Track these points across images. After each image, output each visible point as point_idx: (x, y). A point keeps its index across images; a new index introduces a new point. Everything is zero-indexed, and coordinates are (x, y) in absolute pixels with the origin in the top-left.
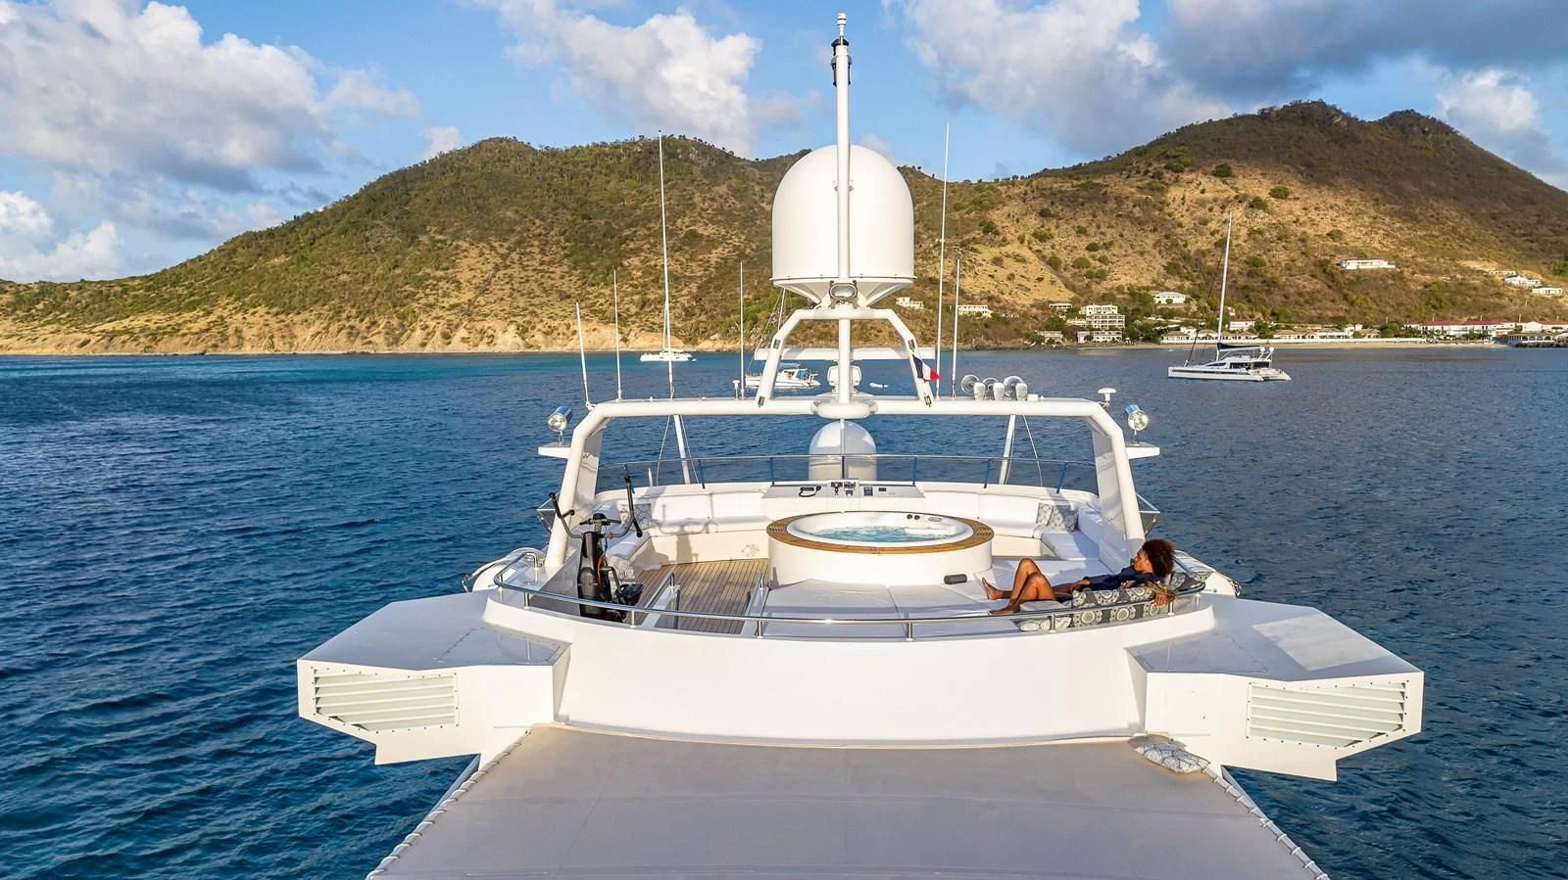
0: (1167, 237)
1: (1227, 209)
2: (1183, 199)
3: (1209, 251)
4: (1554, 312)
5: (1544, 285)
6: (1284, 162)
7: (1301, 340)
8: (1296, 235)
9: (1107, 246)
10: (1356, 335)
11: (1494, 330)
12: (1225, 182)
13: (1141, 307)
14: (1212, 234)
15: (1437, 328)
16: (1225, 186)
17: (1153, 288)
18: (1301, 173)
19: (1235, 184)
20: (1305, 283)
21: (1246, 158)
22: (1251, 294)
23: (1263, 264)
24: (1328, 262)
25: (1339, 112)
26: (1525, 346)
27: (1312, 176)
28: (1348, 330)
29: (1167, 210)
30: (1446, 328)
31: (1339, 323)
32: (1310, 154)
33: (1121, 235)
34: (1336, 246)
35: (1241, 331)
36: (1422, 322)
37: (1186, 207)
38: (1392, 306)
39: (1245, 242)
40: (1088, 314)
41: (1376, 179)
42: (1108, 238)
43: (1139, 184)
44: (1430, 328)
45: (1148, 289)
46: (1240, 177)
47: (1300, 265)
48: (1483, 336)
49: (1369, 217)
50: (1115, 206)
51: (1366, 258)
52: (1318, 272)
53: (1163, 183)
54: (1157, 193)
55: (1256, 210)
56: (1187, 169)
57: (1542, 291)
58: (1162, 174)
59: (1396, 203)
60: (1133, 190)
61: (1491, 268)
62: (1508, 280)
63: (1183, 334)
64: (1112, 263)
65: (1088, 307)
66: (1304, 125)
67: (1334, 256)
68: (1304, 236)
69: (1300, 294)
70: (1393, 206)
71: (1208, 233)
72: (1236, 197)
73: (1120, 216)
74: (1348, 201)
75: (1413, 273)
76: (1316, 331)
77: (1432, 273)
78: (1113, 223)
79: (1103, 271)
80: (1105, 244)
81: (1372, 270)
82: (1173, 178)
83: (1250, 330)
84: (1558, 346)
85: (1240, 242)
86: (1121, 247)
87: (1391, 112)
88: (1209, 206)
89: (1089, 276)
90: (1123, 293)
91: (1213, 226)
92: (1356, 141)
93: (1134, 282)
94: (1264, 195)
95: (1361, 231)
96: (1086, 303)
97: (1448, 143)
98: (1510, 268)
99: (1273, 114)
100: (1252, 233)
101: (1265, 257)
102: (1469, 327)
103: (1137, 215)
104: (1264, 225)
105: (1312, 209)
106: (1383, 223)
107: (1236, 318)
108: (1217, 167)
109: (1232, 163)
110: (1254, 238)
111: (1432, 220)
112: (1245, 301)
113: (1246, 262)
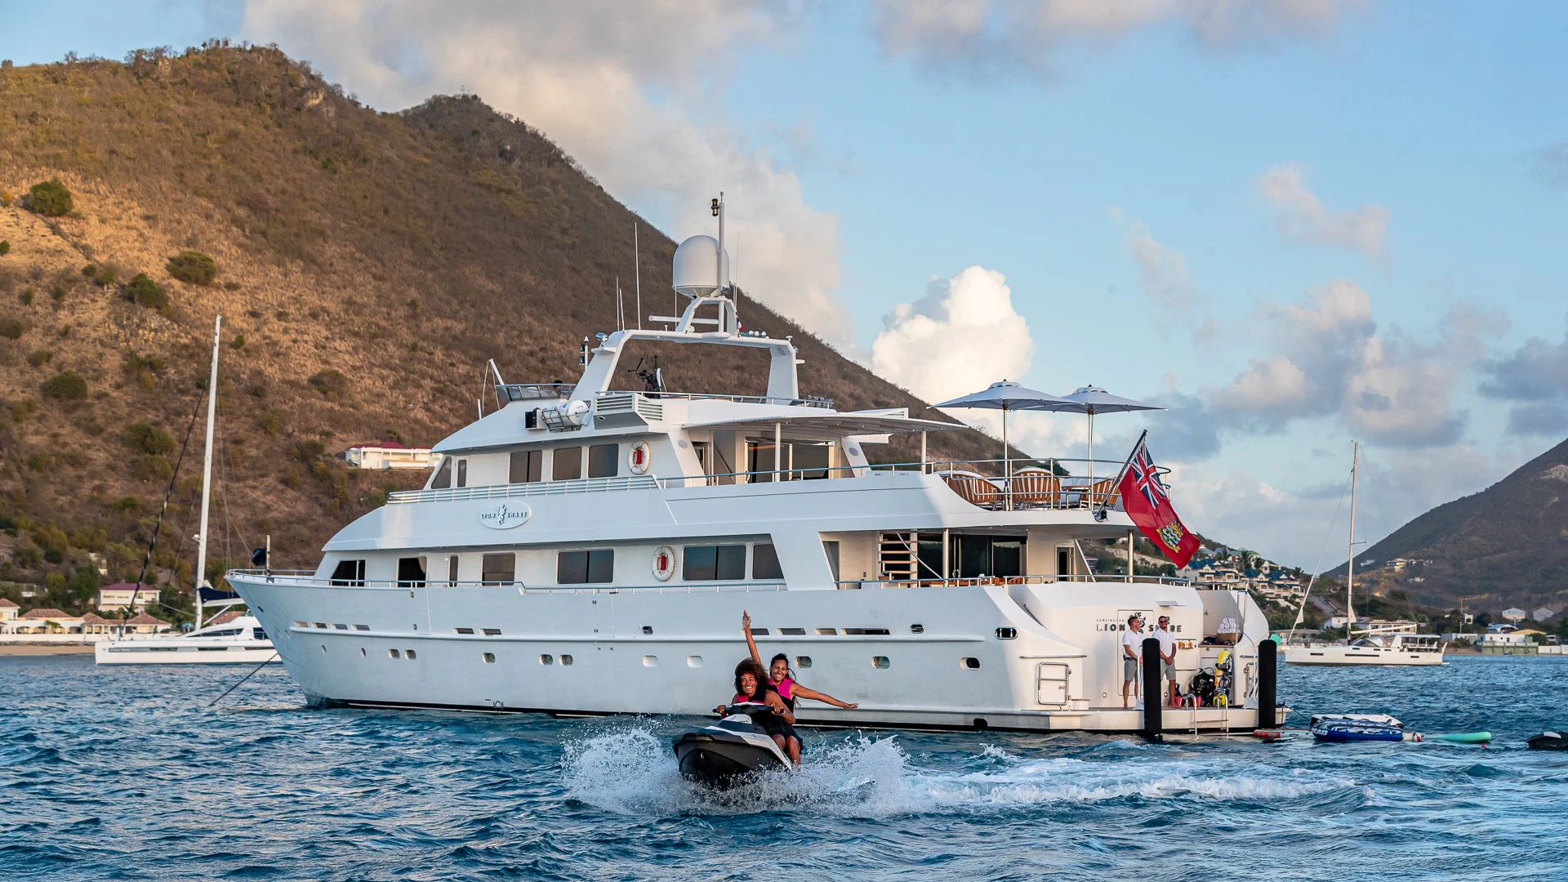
1: (68, 301)
3: (30, 406)
6: (196, 193)
12: (55, 230)
14: (35, 362)
16: (56, 240)
18: (236, 221)
19: (81, 235)
20: (270, 499)
21: (105, 171)
22: (143, 520)
23: (166, 448)
24: (316, 448)
25: (316, 83)
27: (264, 234)
32: (258, 178)
34: (331, 410)
35: (129, 613)
39: (118, 387)
41: (408, 254)
46: (94, 220)
47: (253, 452)
49: (401, 346)
51: (399, 443)
52: (296, 470)
55: (139, 310)
59: (454, 316)
66: (237, 104)
67: (328, 435)
68: (257, 383)
70: (449, 323)
71: (23, 359)
72: (88, 271)
74: (350, 302)
83: (153, 611)
85: (105, 387)
87: (430, 97)
88: (21, 287)
91: (34, 341)
92: (358, 156)
94: (155, 271)
95: (383, 378)
99: (164, 68)
100: (135, 366)
101: (168, 429)
104: (162, 347)
105: (269, 315)
106: (431, 362)
107: (111, 582)
108: (35, 189)
109: (71, 181)
110: (139, 380)
111: (533, 362)
112: (128, 538)
113: (121, 439)
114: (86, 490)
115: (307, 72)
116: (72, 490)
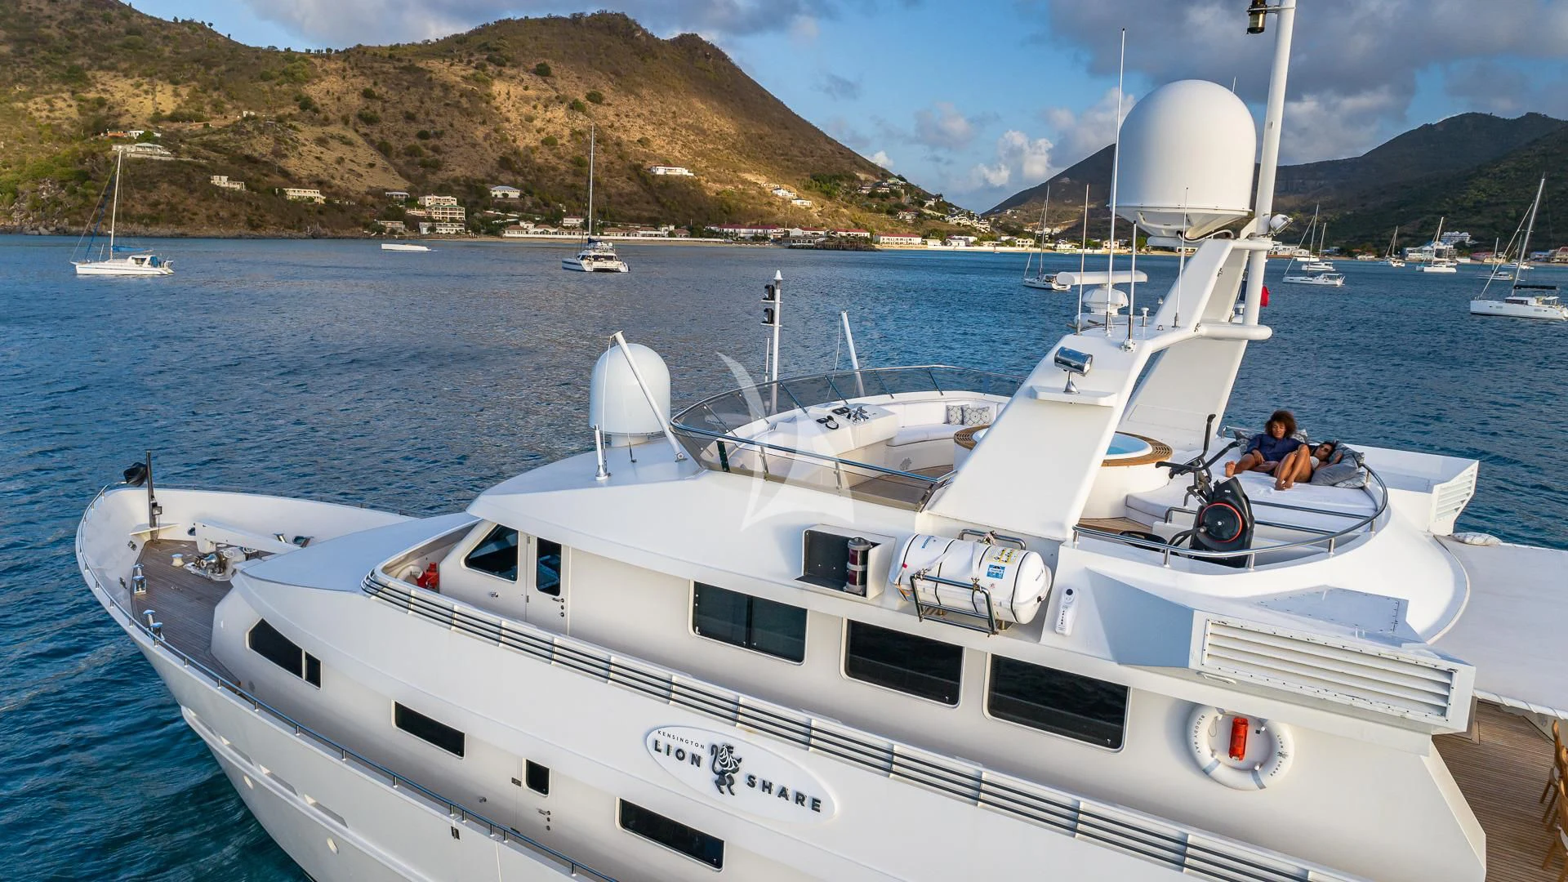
0: (496, 131)
1: (550, 109)
2: (508, 93)
3: (537, 148)
4: (807, 220)
5: (799, 198)
6: (596, 69)
7: (626, 238)
8: (612, 140)
9: (439, 135)
10: (671, 234)
11: (773, 233)
12: (545, 82)
13: (479, 200)
14: (539, 131)
15: (730, 230)
16: (545, 85)
17: (487, 182)
18: (610, 80)
19: (554, 84)
20: (624, 185)
21: (563, 59)
22: (579, 192)
23: (585, 164)
24: (640, 166)
25: (639, 28)
26: (794, 247)
27: (620, 84)
28: (663, 230)
29: (494, 103)
30: (737, 230)
31: (655, 223)
32: (618, 64)
33: (451, 125)
34: (646, 152)
35: (574, 228)
36: (719, 225)
37: (511, 103)
38: (694, 210)
39: (569, 141)
40: (427, 205)
41: (672, 93)
42: (439, 128)
43: (463, 73)
44: (725, 230)
45: (483, 182)
46: (559, 78)
47: (618, 167)
49: (670, 128)
50: (441, 94)
51: (670, 165)
52: (633, 175)
53: (487, 75)
54: (483, 86)
55: (576, 112)
56: (508, 64)
57: (798, 202)
58: (485, 66)
59: (689, 117)
60: (458, 79)
61: (762, 181)
62: (775, 192)
63: (522, 228)
64: (446, 153)
65: (427, 197)
66: (610, 35)
67: (645, 162)
68: (619, 141)
69: (620, 195)
71: (534, 131)
72: (557, 98)
73: (447, 105)
74: (652, 111)
75: (707, 182)
76: (637, 229)
77: (721, 182)
78: (442, 111)
79: (437, 161)
80: (436, 133)
81: (677, 177)
82: (496, 72)
83: (582, 226)
84: (817, 248)
85: (564, 141)
86: (452, 137)
87: (680, 34)
88: (533, 103)
89: (424, 165)
90: (459, 185)
91: (538, 123)
92: (654, 55)
93: (469, 174)
94: (581, 98)
95: (664, 140)
96: (424, 193)
97: (724, 68)
98: (775, 182)
99: (583, 20)
100: (575, 134)
101: (587, 158)
102: (754, 230)
103: (465, 106)
104: (584, 127)
105: (623, 116)
106: (681, 135)
107: (568, 215)
108: (538, 66)
109: (550, 63)
110: (576, 139)
111: (717, 135)
112: (574, 199)
113: (571, 161)
114: (558, 179)
115: (635, 23)
116: (553, 180)
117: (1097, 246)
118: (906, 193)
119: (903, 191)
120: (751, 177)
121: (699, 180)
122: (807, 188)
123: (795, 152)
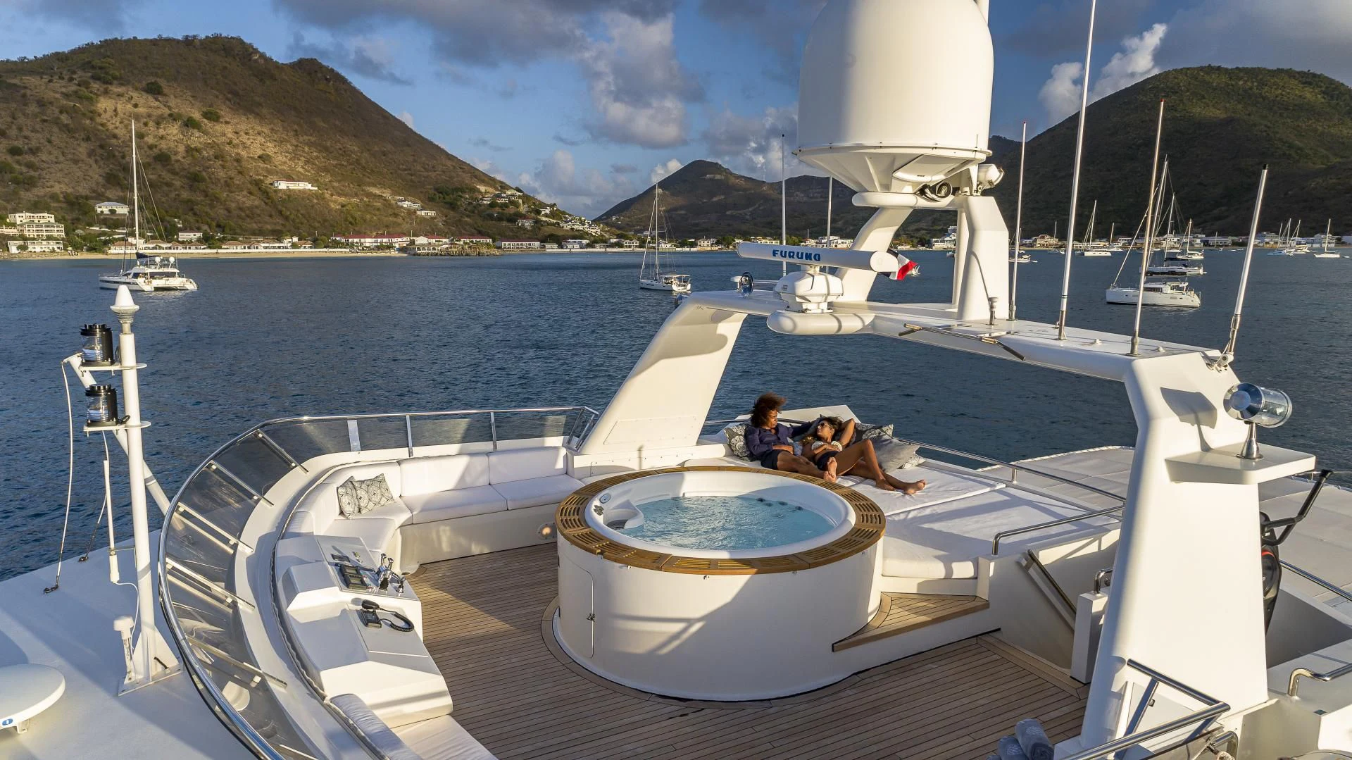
0: (102, 147)
1: (162, 126)
2: (115, 110)
3: (149, 164)
4: (433, 230)
5: (423, 209)
6: (212, 88)
7: (247, 250)
8: (231, 156)
9: (34, 151)
10: (294, 246)
11: (398, 242)
12: (157, 100)
13: (81, 217)
15: (356, 240)
16: (157, 103)
17: (92, 198)
18: (230, 100)
19: (167, 102)
20: (244, 199)
21: (175, 80)
22: (195, 207)
23: (203, 180)
24: (262, 181)
25: (256, 51)
26: (419, 255)
27: (239, 104)
28: (287, 242)
29: (98, 120)
30: (362, 240)
31: (278, 236)
32: (235, 84)
33: (49, 141)
34: (267, 168)
35: (190, 242)
36: (344, 235)
37: (118, 120)
38: (319, 222)
39: (184, 158)
40: (18, 223)
41: (293, 113)
42: (34, 144)
43: (64, 90)
44: (350, 240)
45: (87, 198)
46: (172, 97)
47: (238, 182)
48: (390, 247)
49: (292, 145)
50: (37, 110)
51: (293, 180)
52: (254, 189)
53: (91, 92)
54: (85, 103)
55: (191, 130)
56: (115, 82)
57: (423, 213)
58: (89, 83)
59: (311, 135)
60: (58, 96)
61: (387, 194)
62: (400, 204)
63: (131, 245)
64: (42, 169)
65: (17, 215)
66: (226, 57)
67: (266, 176)
68: (238, 157)
69: (241, 209)
70: (310, 138)
72: (170, 115)
73: (45, 121)
74: (272, 129)
75: (332, 195)
76: (259, 242)
77: (345, 195)
78: (38, 127)
79: (32, 178)
80: (30, 149)
81: (300, 191)
82: (102, 89)
83: (199, 240)
84: (441, 255)
85: (179, 157)
86: (50, 153)
87: (299, 58)
88: (143, 120)
89: (16, 181)
90: (58, 201)
92: (273, 78)
93: (70, 191)
94: (197, 116)
95: (286, 157)
96: (15, 211)
97: (346, 91)
98: (400, 195)
99: (197, 42)
100: (189, 150)
101: (204, 174)
102: (379, 240)
103: (66, 122)
104: (200, 143)
105: (242, 133)
106: (304, 151)
107: (184, 230)
108: (148, 84)
109: (162, 82)
110: (192, 156)
111: (340, 152)
112: (190, 213)
113: (186, 177)
114: (173, 195)
115: (252, 47)
116: (167, 195)
117: (693, 245)
118: (524, 203)
119: (520, 201)
120: (376, 191)
121: (323, 194)
122: (431, 199)
123: (418, 167)
